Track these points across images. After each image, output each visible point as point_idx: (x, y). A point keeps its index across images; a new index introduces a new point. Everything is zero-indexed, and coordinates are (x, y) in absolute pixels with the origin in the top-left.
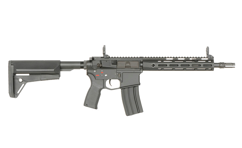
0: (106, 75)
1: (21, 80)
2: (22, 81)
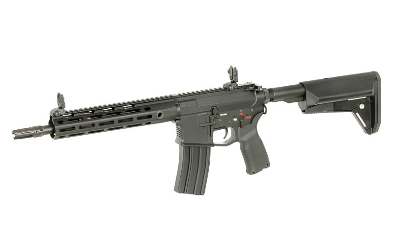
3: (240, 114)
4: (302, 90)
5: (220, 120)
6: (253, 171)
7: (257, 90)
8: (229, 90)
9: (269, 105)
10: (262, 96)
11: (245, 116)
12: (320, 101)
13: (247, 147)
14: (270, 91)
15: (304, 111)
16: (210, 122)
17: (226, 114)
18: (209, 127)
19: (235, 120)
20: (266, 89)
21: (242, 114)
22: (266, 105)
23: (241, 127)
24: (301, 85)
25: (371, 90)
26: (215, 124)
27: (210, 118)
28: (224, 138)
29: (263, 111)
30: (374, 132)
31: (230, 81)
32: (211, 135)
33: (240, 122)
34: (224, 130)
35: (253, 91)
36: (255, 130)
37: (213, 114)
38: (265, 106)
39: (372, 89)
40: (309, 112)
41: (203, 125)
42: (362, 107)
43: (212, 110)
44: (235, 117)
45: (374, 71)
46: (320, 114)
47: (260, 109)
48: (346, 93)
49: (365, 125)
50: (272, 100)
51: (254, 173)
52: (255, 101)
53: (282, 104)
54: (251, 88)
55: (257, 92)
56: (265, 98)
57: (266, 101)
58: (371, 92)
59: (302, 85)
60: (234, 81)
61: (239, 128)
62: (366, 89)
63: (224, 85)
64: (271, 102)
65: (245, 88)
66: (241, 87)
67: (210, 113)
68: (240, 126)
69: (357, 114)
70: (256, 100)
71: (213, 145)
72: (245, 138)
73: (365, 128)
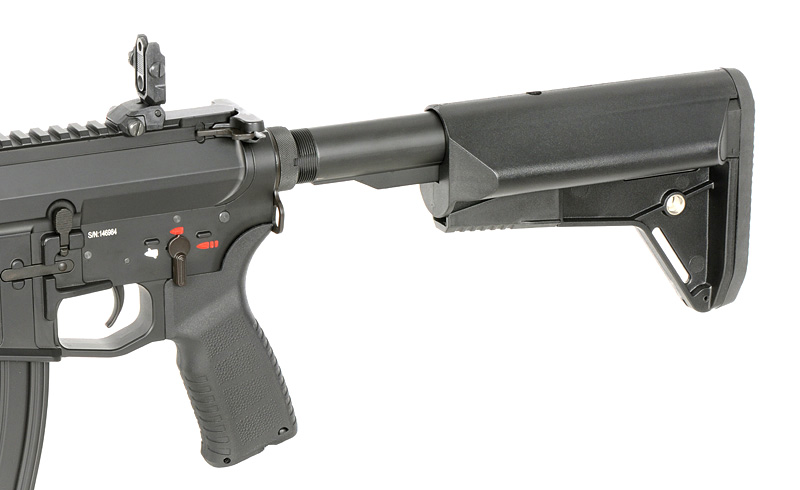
3: (175, 232)
4: (436, 138)
5: (88, 255)
6: (225, 453)
7: (243, 137)
8: (127, 134)
9: (297, 199)
10: (265, 160)
11: (191, 238)
12: (505, 183)
13: (203, 362)
14: (303, 139)
15: (442, 221)
16: (43, 263)
17: (112, 232)
18: (38, 282)
19: (152, 253)
20: (282, 130)
21: (180, 231)
22: (283, 195)
23: (175, 283)
24: (433, 118)
25: (711, 146)
26: (64, 271)
27: (43, 248)
28: (109, 324)
29: (270, 221)
30: (721, 303)
31: (136, 96)
32: (49, 314)
33: (173, 261)
34: (108, 295)
35: (230, 140)
36: (233, 296)
37: (55, 234)
38: (276, 202)
39: (715, 138)
40: (460, 226)
41: (14, 275)
42: (676, 205)
43: (51, 216)
44: (152, 241)
45: (728, 66)
46: (508, 230)
47: (258, 210)
48: (611, 152)
49: (684, 276)
50: (307, 176)
51: (227, 462)
52: (236, 180)
53: (351, 193)
54: (222, 128)
55: (244, 144)
56: (278, 169)
57: (284, 180)
58: (713, 153)
59: (437, 117)
60: (151, 99)
61: (169, 287)
62: (694, 141)
63: (112, 113)
64: (307, 186)
65: (196, 127)
66: (180, 123)
67: (46, 226)
68: (174, 276)
69: (657, 233)
70: (241, 178)
71: (57, 353)
72: (194, 326)
73: (685, 287)
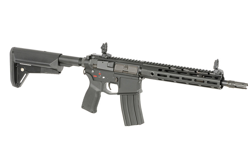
0: (104, 77)
1: (22, 70)
2: (24, 71)
